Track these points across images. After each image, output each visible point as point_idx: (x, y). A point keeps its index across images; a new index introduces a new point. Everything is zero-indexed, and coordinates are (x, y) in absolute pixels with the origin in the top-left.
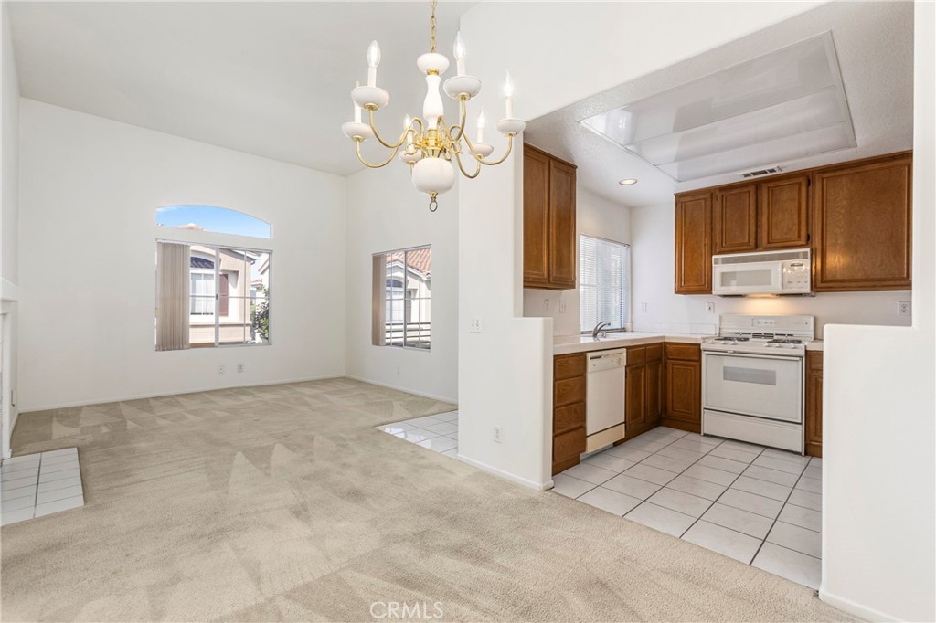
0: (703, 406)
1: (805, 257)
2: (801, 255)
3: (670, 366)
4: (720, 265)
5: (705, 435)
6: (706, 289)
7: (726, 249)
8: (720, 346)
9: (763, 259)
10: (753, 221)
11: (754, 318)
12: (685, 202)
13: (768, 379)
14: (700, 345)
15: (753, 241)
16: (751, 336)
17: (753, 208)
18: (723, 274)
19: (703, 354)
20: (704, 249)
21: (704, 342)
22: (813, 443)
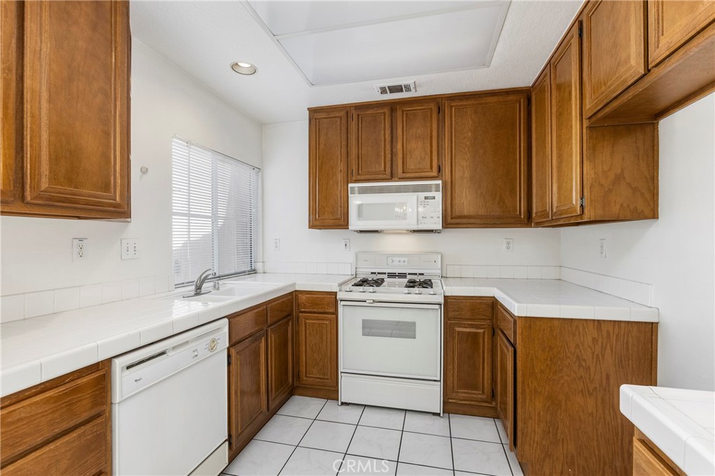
0: (341, 369)
1: (437, 190)
2: (434, 188)
3: (302, 321)
4: (357, 195)
5: (343, 404)
6: (342, 223)
7: (363, 177)
8: (358, 294)
9: (398, 190)
10: (388, 147)
11: (389, 256)
12: (320, 118)
13: (406, 330)
14: (335, 294)
15: (388, 170)
16: (385, 276)
17: (388, 132)
18: (360, 207)
19: (340, 304)
20: (340, 177)
21: (340, 291)
22: (450, 401)
